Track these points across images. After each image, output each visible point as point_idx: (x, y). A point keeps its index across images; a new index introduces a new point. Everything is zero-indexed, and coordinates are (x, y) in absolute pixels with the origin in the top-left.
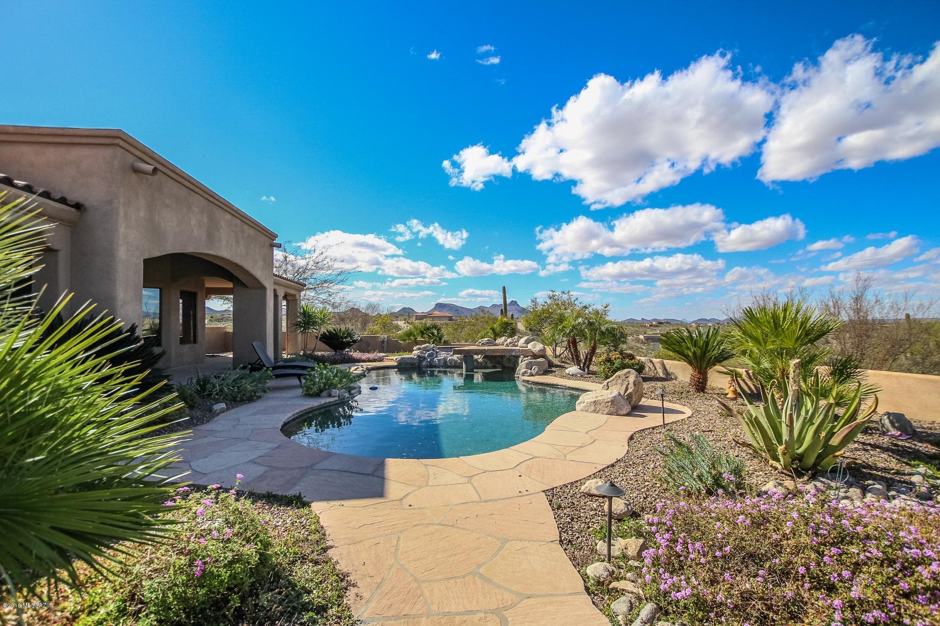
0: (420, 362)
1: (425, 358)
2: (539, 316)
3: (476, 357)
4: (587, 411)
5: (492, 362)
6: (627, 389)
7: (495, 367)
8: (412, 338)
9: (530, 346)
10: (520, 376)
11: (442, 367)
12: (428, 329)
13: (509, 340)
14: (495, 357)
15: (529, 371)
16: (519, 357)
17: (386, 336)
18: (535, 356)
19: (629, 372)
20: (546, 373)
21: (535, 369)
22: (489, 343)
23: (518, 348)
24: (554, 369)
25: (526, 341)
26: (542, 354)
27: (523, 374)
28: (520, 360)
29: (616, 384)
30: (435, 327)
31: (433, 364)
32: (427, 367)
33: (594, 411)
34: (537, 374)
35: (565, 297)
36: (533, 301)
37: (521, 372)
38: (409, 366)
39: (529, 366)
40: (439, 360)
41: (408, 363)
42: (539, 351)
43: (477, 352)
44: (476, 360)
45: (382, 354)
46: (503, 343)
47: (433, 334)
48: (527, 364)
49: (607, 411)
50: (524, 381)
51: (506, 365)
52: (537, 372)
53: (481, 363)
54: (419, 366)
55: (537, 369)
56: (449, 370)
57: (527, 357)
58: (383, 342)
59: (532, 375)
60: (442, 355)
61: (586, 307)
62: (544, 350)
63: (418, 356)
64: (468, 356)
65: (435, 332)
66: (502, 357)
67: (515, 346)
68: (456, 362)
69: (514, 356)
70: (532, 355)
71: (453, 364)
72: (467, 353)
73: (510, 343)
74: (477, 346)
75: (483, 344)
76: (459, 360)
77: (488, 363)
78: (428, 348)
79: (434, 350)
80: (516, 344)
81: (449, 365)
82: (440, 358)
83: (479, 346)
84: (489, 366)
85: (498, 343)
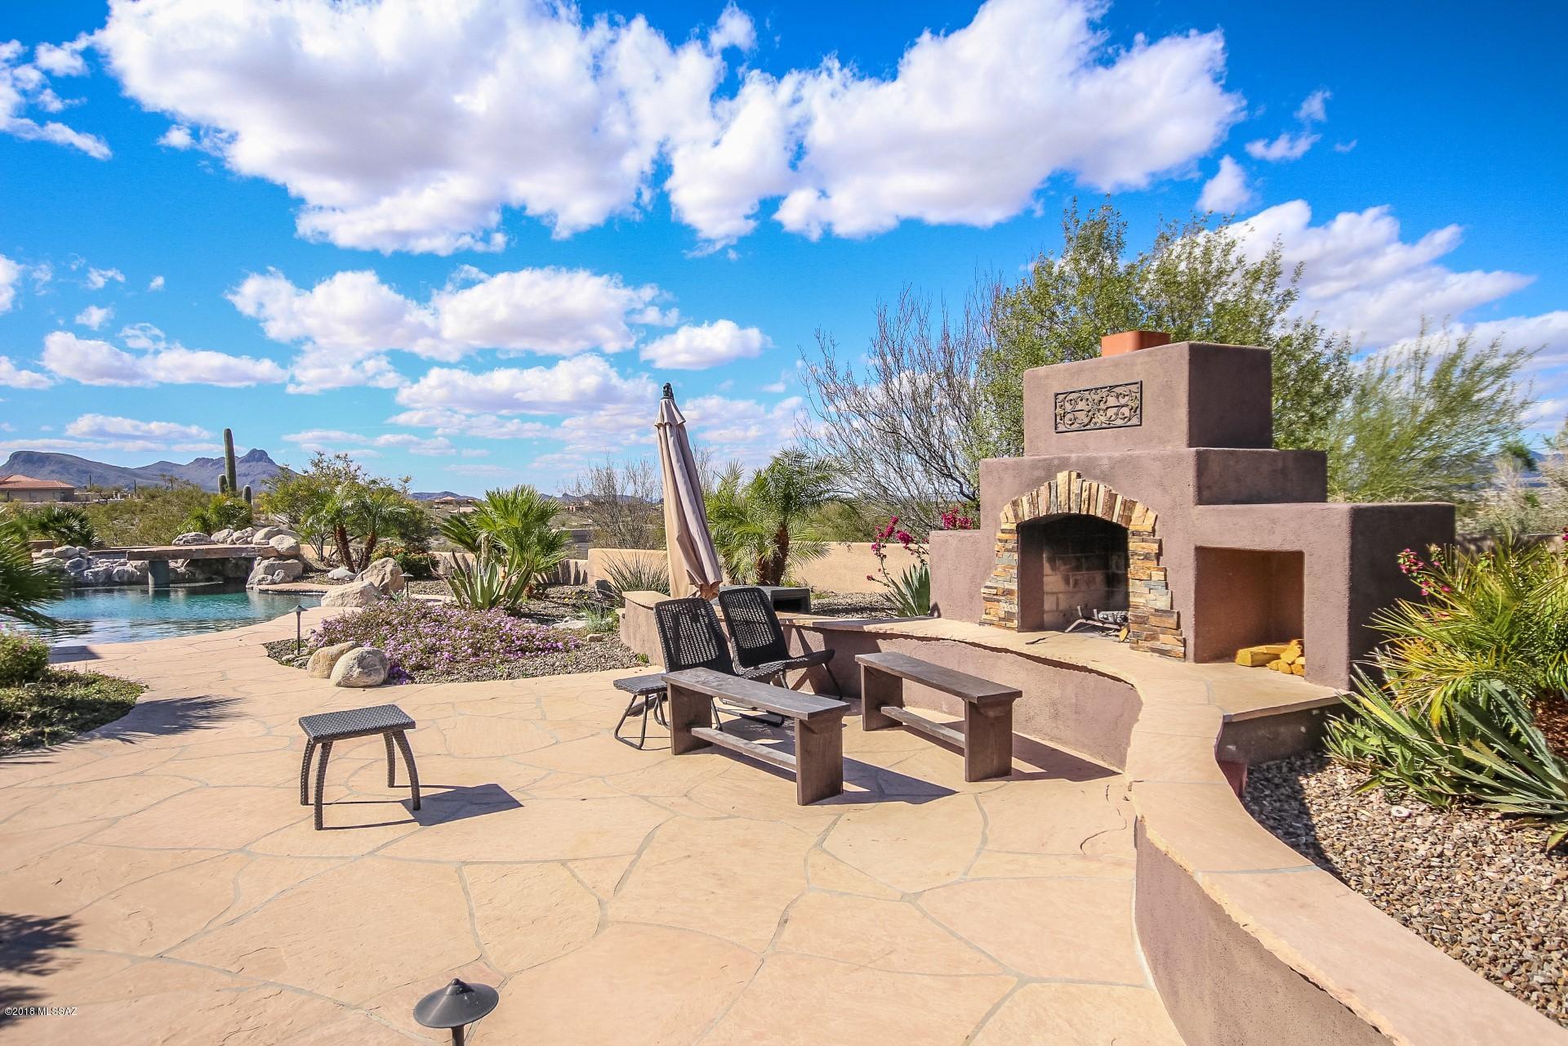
1: (63, 572)
2: (291, 495)
3: (172, 564)
4: (334, 606)
5: (203, 572)
6: (383, 579)
7: (209, 579)
9: (273, 542)
10: (255, 586)
11: (104, 584)
12: (58, 519)
13: (237, 534)
14: (210, 562)
15: (270, 577)
16: (253, 559)
18: (280, 556)
19: (387, 561)
20: (296, 579)
21: (279, 574)
22: (196, 541)
23: (252, 546)
24: (311, 575)
25: (266, 535)
26: (294, 553)
27: (260, 582)
28: (256, 563)
29: (371, 574)
30: (71, 514)
31: (83, 580)
33: (341, 605)
34: (282, 581)
35: (340, 465)
37: (256, 580)
39: (270, 570)
40: (96, 574)
42: (288, 549)
43: (175, 555)
44: (174, 570)
46: (224, 539)
48: (267, 567)
50: (261, 591)
51: (231, 573)
52: (283, 578)
53: (183, 575)
55: (282, 575)
56: (117, 588)
57: (268, 558)
59: (275, 583)
60: (102, 565)
61: (374, 482)
62: (297, 548)
64: (157, 563)
65: (76, 524)
66: (223, 562)
67: (248, 543)
68: (132, 574)
69: (245, 559)
70: (276, 554)
71: (126, 578)
72: (156, 558)
73: (237, 539)
74: (175, 544)
75: (187, 542)
76: (140, 571)
77: (198, 572)
78: (70, 553)
79: (81, 556)
80: (249, 539)
81: (117, 580)
82: (96, 569)
83: (179, 545)
84: (201, 577)
85: (216, 540)
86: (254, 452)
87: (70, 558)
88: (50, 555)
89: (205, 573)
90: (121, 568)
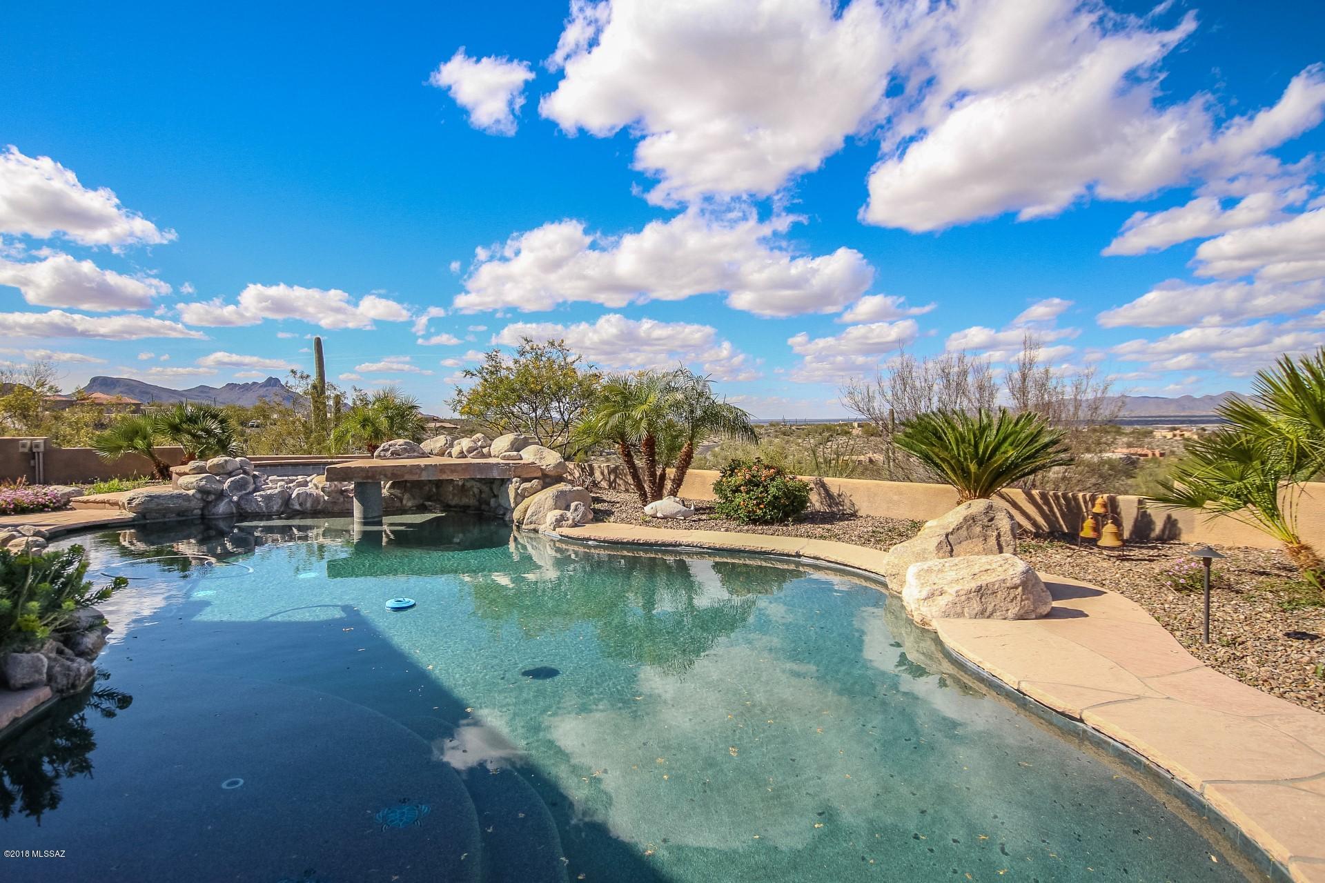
0: (207, 504)
1: (221, 495)
4: (960, 615)
7: (422, 509)
8: (140, 443)
9: (529, 455)
10: (545, 527)
12: (192, 420)
13: (463, 442)
14: (418, 484)
15: (568, 513)
16: (502, 481)
17: (40, 440)
18: (552, 479)
21: (578, 509)
22: (409, 451)
23: (493, 460)
25: (512, 445)
26: (561, 472)
28: (510, 488)
29: (969, 537)
31: (249, 508)
32: (229, 517)
33: (982, 614)
34: (586, 520)
36: (490, 357)
37: (549, 518)
38: (173, 517)
39: (561, 502)
40: (268, 498)
41: (168, 510)
45: (60, 489)
46: (443, 449)
47: (209, 432)
48: (556, 497)
49: (1014, 610)
51: (454, 501)
52: (584, 516)
54: (203, 517)
55: (582, 509)
56: (296, 522)
57: (529, 480)
58: (32, 455)
59: (577, 525)
60: (274, 485)
63: (201, 490)
64: (366, 483)
65: (214, 426)
66: (439, 484)
67: (483, 456)
68: (317, 500)
69: (485, 480)
70: (539, 474)
71: (308, 505)
72: (367, 477)
73: (470, 450)
74: (379, 456)
75: (396, 454)
76: (329, 494)
77: (406, 496)
78: (230, 468)
79: (245, 472)
80: (485, 450)
81: (297, 507)
82: (269, 492)
83: (384, 458)
84: (410, 504)
85: (427, 450)
86: (270, 379)
87: (230, 474)
88: (201, 470)
89: (414, 498)
90: (302, 489)
